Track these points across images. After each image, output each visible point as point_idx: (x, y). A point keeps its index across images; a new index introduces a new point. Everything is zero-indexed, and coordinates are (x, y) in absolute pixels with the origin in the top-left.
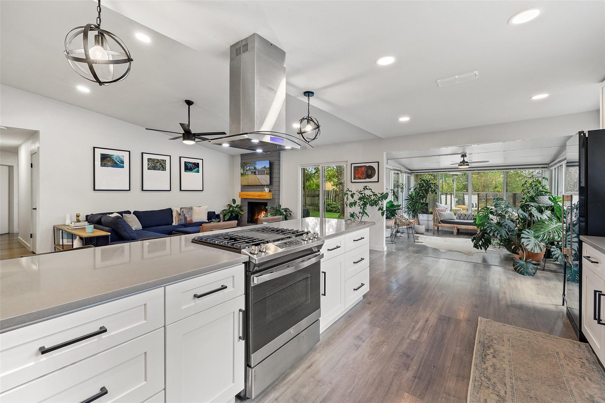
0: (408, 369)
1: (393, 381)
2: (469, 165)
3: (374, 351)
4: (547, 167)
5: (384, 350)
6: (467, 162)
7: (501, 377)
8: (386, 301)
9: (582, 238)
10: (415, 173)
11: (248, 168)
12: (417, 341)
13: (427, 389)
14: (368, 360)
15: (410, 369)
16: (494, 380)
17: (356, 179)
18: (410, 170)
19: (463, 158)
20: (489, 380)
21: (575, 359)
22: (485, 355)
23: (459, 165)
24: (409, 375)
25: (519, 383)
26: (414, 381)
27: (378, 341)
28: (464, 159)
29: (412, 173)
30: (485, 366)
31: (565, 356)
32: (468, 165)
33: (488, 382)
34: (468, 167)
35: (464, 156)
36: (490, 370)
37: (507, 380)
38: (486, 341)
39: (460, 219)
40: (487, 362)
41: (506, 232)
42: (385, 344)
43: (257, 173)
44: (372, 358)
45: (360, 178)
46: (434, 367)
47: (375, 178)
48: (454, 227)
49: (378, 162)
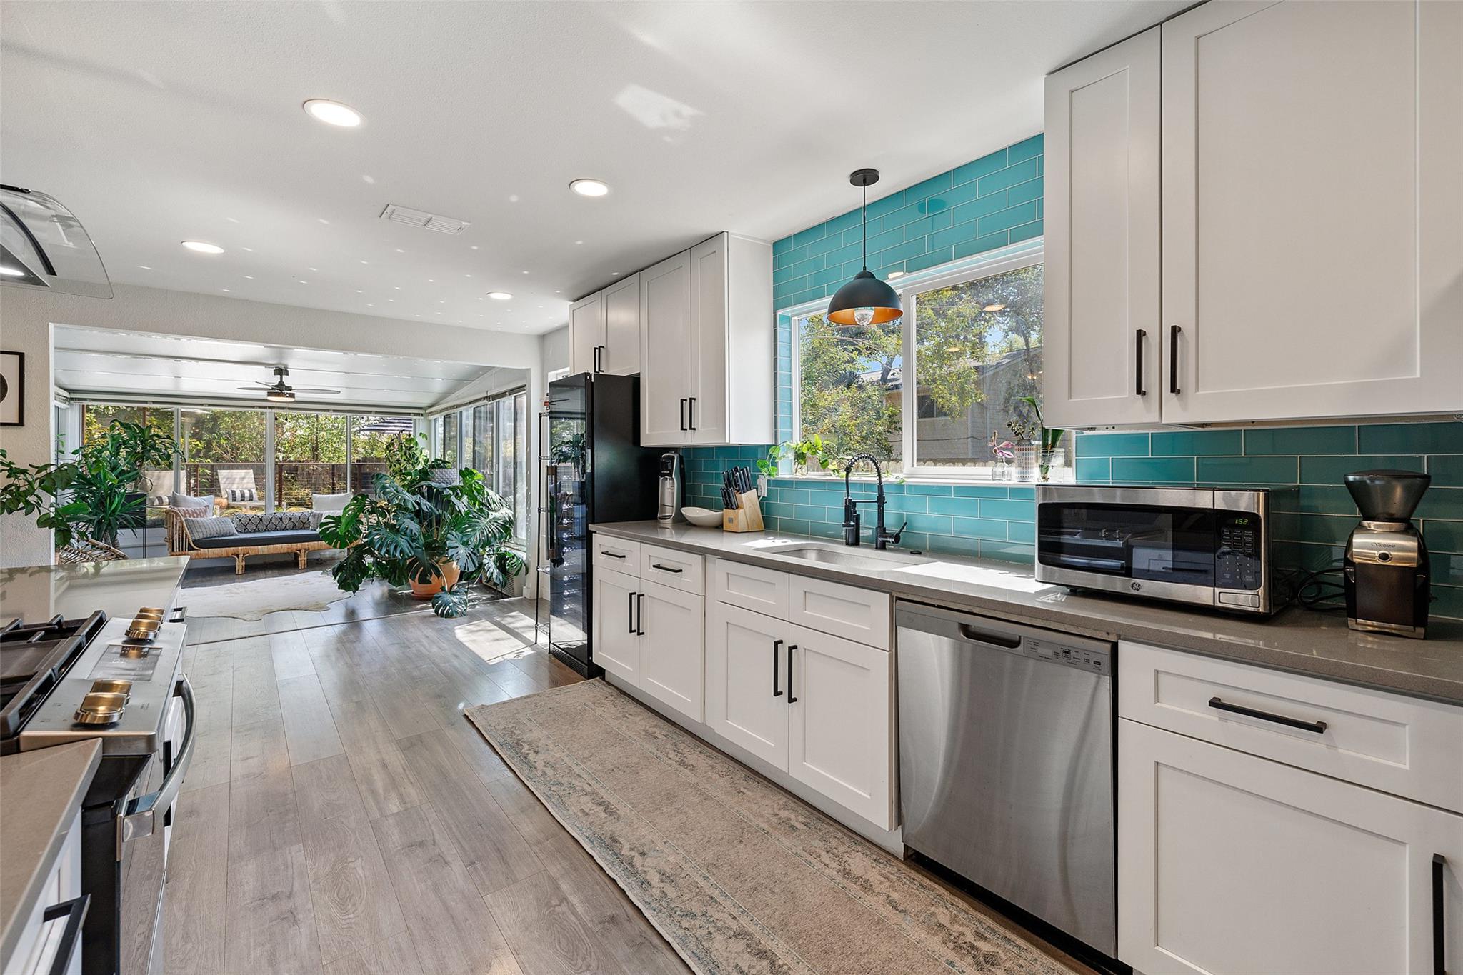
0: (447, 863)
1: (444, 903)
2: (296, 396)
3: (343, 890)
4: (422, 415)
5: (361, 872)
6: (289, 388)
7: (567, 771)
10: (85, 400)
12: (406, 810)
13: (506, 863)
14: (352, 916)
15: (449, 859)
16: (565, 780)
18: (65, 389)
19: (279, 376)
20: (562, 784)
21: (603, 701)
22: (526, 758)
23: (270, 394)
24: (457, 869)
25: (589, 763)
26: (476, 870)
27: (328, 869)
28: (281, 378)
29: (72, 399)
30: (539, 772)
31: (594, 703)
32: (292, 395)
33: (563, 788)
34: (292, 399)
35: (281, 371)
36: (550, 771)
37: (577, 770)
38: (509, 739)
39: (246, 531)
40: (536, 765)
42: (349, 859)
44: (354, 906)
46: (480, 825)
48: (238, 556)
49: (21, 356)
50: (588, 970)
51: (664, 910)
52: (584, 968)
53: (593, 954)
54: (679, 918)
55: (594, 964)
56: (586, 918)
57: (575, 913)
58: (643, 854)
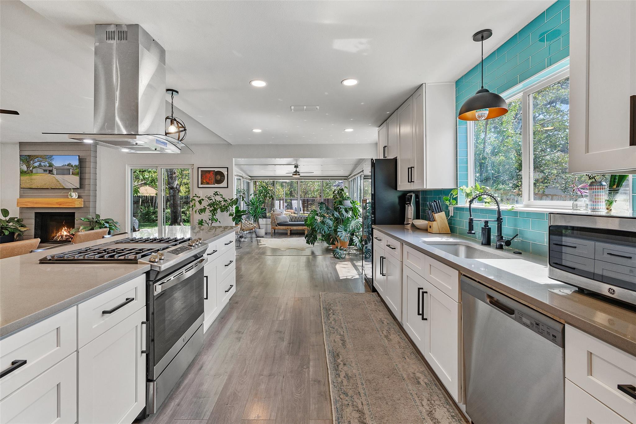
0: (283, 341)
1: (275, 352)
3: (254, 337)
4: (347, 179)
5: (261, 334)
6: (299, 172)
7: (339, 324)
8: (250, 298)
9: (373, 226)
10: (254, 179)
11: (37, 164)
12: (284, 320)
13: (299, 348)
14: (252, 345)
15: (285, 340)
16: (336, 327)
17: (204, 184)
18: (250, 176)
19: (295, 168)
20: (334, 328)
21: (372, 302)
22: (329, 315)
23: (293, 175)
24: (285, 343)
25: (349, 324)
26: (290, 346)
27: (254, 330)
28: (296, 169)
29: (252, 179)
30: (330, 322)
31: (368, 302)
32: (299, 175)
33: (333, 330)
34: (299, 176)
35: (296, 167)
36: (333, 322)
37: (343, 325)
38: (327, 307)
39: (292, 221)
40: (330, 319)
41: (328, 229)
42: (261, 329)
43: (55, 172)
44: (254, 342)
45: (208, 184)
46: (300, 333)
47: (224, 184)
48: (288, 229)
49: (228, 168)
50: (300, 394)
51: (338, 388)
52: (299, 392)
53: (305, 389)
54: (341, 393)
55: (303, 393)
56: (311, 377)
57: (308, 374)
58: (345, 364)
